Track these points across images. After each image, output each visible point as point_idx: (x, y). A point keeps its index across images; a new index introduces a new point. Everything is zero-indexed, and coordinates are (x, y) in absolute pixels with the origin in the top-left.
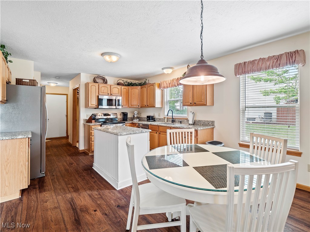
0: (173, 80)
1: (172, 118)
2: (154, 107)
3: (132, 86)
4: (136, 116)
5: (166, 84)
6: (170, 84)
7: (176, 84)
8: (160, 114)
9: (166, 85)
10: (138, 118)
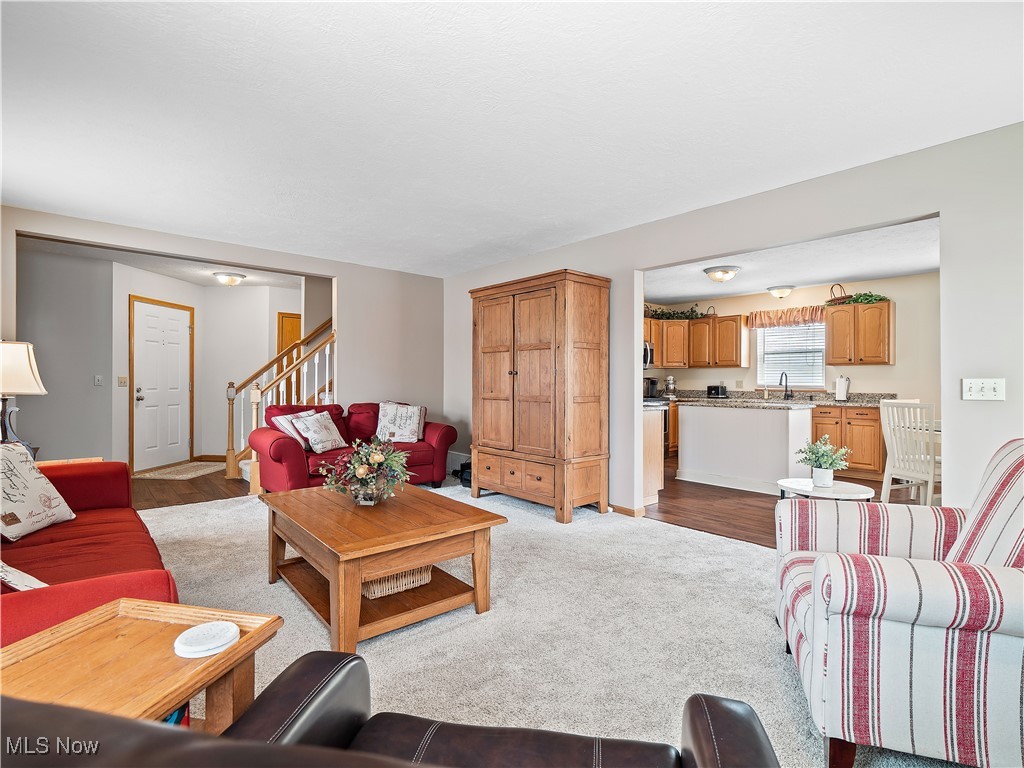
0: (791, 311)
1: (786, 391)
2: (738, 366)
3: (668, 318)
4: (672, 387)
5: (766, 318)
6: (781, 318)
7: (801, 319)
8: (742, 382)
9: (766, 321)
10: (674, 392)
